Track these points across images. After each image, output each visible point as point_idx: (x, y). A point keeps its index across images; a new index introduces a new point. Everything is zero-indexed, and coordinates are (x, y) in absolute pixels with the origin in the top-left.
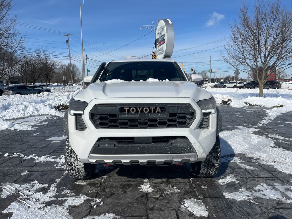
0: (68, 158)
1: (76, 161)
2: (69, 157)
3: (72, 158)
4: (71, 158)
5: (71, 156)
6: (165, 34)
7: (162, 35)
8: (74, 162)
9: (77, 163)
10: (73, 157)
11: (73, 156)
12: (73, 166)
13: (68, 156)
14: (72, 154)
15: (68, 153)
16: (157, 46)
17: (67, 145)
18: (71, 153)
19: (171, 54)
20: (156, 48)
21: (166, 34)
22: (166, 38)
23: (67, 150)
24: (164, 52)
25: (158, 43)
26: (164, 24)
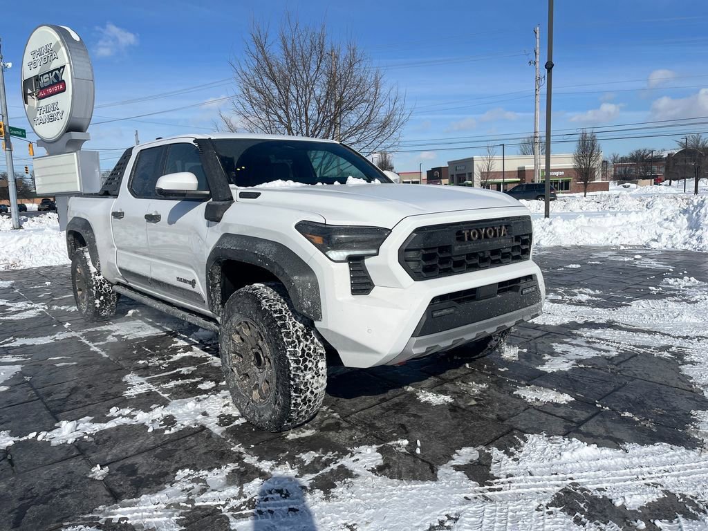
0: (298, 375)
1: (316, 378)
2: (302, 371)
3: (308, 372)
4: (305, 372)
5: (306, 367)
6: (63, 67)
7: (52, 68)
8: (311, 381)
9: (318, 382)
10: (310, 369)
11: (310, 365)
12: (309, 391)
13: (298, 369)
14: (307, 363)
15: (297, 362)
16: (29, 97)
17: (289, 343)
18: (305, 360)
19: (85, 123)
20: (26, 103)
21: (68, 66)
22: (67, 76)
23: (294, 355)
24: (66, 117)
25: (32, 90)
26: (59, 39)
